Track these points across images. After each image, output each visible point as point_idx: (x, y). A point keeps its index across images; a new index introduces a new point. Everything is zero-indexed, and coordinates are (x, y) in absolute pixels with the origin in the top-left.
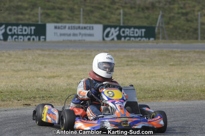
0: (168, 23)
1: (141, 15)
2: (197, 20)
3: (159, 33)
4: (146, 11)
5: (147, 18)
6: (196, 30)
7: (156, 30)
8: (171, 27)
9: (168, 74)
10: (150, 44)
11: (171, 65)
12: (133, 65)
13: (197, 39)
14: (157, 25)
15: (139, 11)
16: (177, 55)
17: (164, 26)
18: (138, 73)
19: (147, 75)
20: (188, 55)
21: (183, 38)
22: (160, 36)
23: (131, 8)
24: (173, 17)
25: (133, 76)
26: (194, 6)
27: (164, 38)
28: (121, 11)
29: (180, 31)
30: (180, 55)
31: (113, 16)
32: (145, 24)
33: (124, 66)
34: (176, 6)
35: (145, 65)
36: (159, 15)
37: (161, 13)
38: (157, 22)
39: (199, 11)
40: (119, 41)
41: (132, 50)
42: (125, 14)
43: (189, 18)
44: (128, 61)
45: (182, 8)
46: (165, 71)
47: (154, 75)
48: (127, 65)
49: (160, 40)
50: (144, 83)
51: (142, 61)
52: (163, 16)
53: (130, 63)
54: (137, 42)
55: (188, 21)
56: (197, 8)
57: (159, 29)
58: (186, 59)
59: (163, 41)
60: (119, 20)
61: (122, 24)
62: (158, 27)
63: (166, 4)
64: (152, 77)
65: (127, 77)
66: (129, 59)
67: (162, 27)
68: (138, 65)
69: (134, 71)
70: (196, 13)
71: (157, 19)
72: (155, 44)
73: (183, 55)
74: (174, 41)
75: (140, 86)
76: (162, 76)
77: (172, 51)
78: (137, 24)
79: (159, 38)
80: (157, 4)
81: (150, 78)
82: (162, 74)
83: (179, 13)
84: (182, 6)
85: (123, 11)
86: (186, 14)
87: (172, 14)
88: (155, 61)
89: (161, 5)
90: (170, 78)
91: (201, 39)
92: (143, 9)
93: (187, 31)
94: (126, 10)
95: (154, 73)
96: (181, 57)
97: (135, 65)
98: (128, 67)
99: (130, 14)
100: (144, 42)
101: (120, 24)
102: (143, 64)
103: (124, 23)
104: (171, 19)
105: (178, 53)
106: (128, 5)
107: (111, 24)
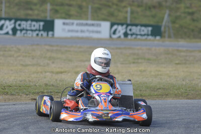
0: (174, 22)
1: (148, 13)
3: (165, 32)
4: (153, 10)
5: (154, 16)
7: (163, 29)
8: (177, 26)
9: (173, 72)
10: (156, 42)
11: (176, 64)
12: (139, 63)
14: (164, 23)
15: (146, 9)
16: (183, 54)
17: (170, 25)
18: (144, 71)
19: (152, 73)
20: (193, 54)
21: (189, 37)
22: (166, 35)
23: (139, 6)
24: (180, 16)
25: (139, 73)
27: (169, 37)
28: (129, 9)
29: (186, 30)
30: (185, 54)
31: (120, 14)
32: (152, 23)
33: (130, 64)
34: (182, 5)
35: (151, 63)
36: (165, 13)
37: (167, 12)
38: (163, 21)
40: (126, 38)
41: (139, 47)
42: (132, 13)
43: (195, 18)
44: (135, 59)
45: (188, 8)
46: (171, 69)
47: (160, 73)
48: (134, 63)
49: (166, 39)
50: (150, 80)
51: (149, 59)
52: (169, 15)
53: (136, 61)
55: (193, 20)
57: (165, 28)
58: (192, 58)
59: (170, 39)
60: (126, 18)
61: (129, 22)
62: (165, 26)
63: (172, 4)
64: (158, 75)
65: (133, 74)
66: (135, 57)
67: (168, 27)
68: (144, 63)
69: (140, 69)
71: (163, 18)
72: (161, 42)
73: (188, 54)
74: (179, 40)
75: (146, 83)
76: (167, 74)
77: (178, 50)
79: (164, 37)
80: (164, 4)
81: (156, 76)
82: (168, 72)
83: (185, 13)
84: (188, 5)
85: (131, 9)
86: (192, 14)
87: (178, 14)
88: (160, 59)
89: (168, 4)
90: (176, 76)
92: (150, 8)
93: (193, 31)
95: (159, 71)
96: (186, 56)
97: (141, 63)
98: (134, 65)
99: (137, 12)
100: (150, 40)
101: (127, 21)
102: (149, 62)
103: (131, 21)
104: (177, 18)
105: (184, 52)
106: (136, 3)
107: (118, 22)
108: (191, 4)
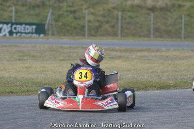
0: (57, 21)
1: (32, 12)
2: (84, 18)
3: (49, 30)
4: (37, 9)
5: (37, 15)
6: (83, 27)
7: (46, 27)
8: (60, 24)
9: (57, 68)
10: (40, 40)
11: (60, 60)
12: (25, 60)
13: (84, 35)
14: (47, 22)
15: (30, 9)
16: (66, 50)
17: (53, 23)
18: (30, 67)
19: (38, 69)
20: (76, 50)
21: (71, 34)
22: (50, 33)
23: (23, 6)
24: (62, 14)
25: (25, 69)
26: (82, 5)
27: (53, 34)
28: (13, 9)
29: (68, 28)
30: (68, 51)
31: (5, 13)
32: (36, 21)
33: (16, 61)
34: (65, 4)
35: (36, 60)
36: (48, 12)
37: (51, 11)
38: (46, 19)
39: (86, 9)
40: (11, 37)
41: (24, 45)
42: (16, 12)
43: (77, 16)
44: (20, 56)
45: (70, 6)
46: (55, 65)
47: (45, 69)
48: (19, 60)
49: (50, 36)
50: (36, 76)
51: (33, 57)
52: (52, 14)
53: (22, 58)
54: (28, 38)
55: (76, 18)
56: (85, 7)
57: (48, 26)
58: (75, 54)
59: (53, 37)
60: (11, 17)
61: (14, 21)
62: (48, 24)
63: (55, 3)
64: (43, 71)
65: (20, 71)
66: (21, 54)
67: (52, 25)
68: (29, 60)
69: (26, 65)
70: (84, 11)
71: (47, 17)
72: (45, 40)
73: (71, 51)
74: (62, 37)
75: (32, 79)
76: (52, 70)
77: (61, 47)
78: (28, 21)
79: (48, 34)
80: (47, 3)
81: (41, 72)
82: (53, 68)
83: (67, 11)
84: (70, 4)
85: (15, 9)
86: (74, 12)
87: (61, 12)
88: (45, 56)
89: (51, 3)
90: (60, 72)
91: (88, 36)
92: (33, 7)
93: (75, 28)
94: (18, 7)
95: (44, 67)
96: (70, 53)
97: (27, 60)
98: (20, 62)
99: (22, 11)
100: (34, 38)
101: (12, 20)
102: (34, 59)
103: (15, 20)
104: (60, 16)
105: (67, 48)
106: (20, 3)
107: (3, 21)
108: (73, 3)
